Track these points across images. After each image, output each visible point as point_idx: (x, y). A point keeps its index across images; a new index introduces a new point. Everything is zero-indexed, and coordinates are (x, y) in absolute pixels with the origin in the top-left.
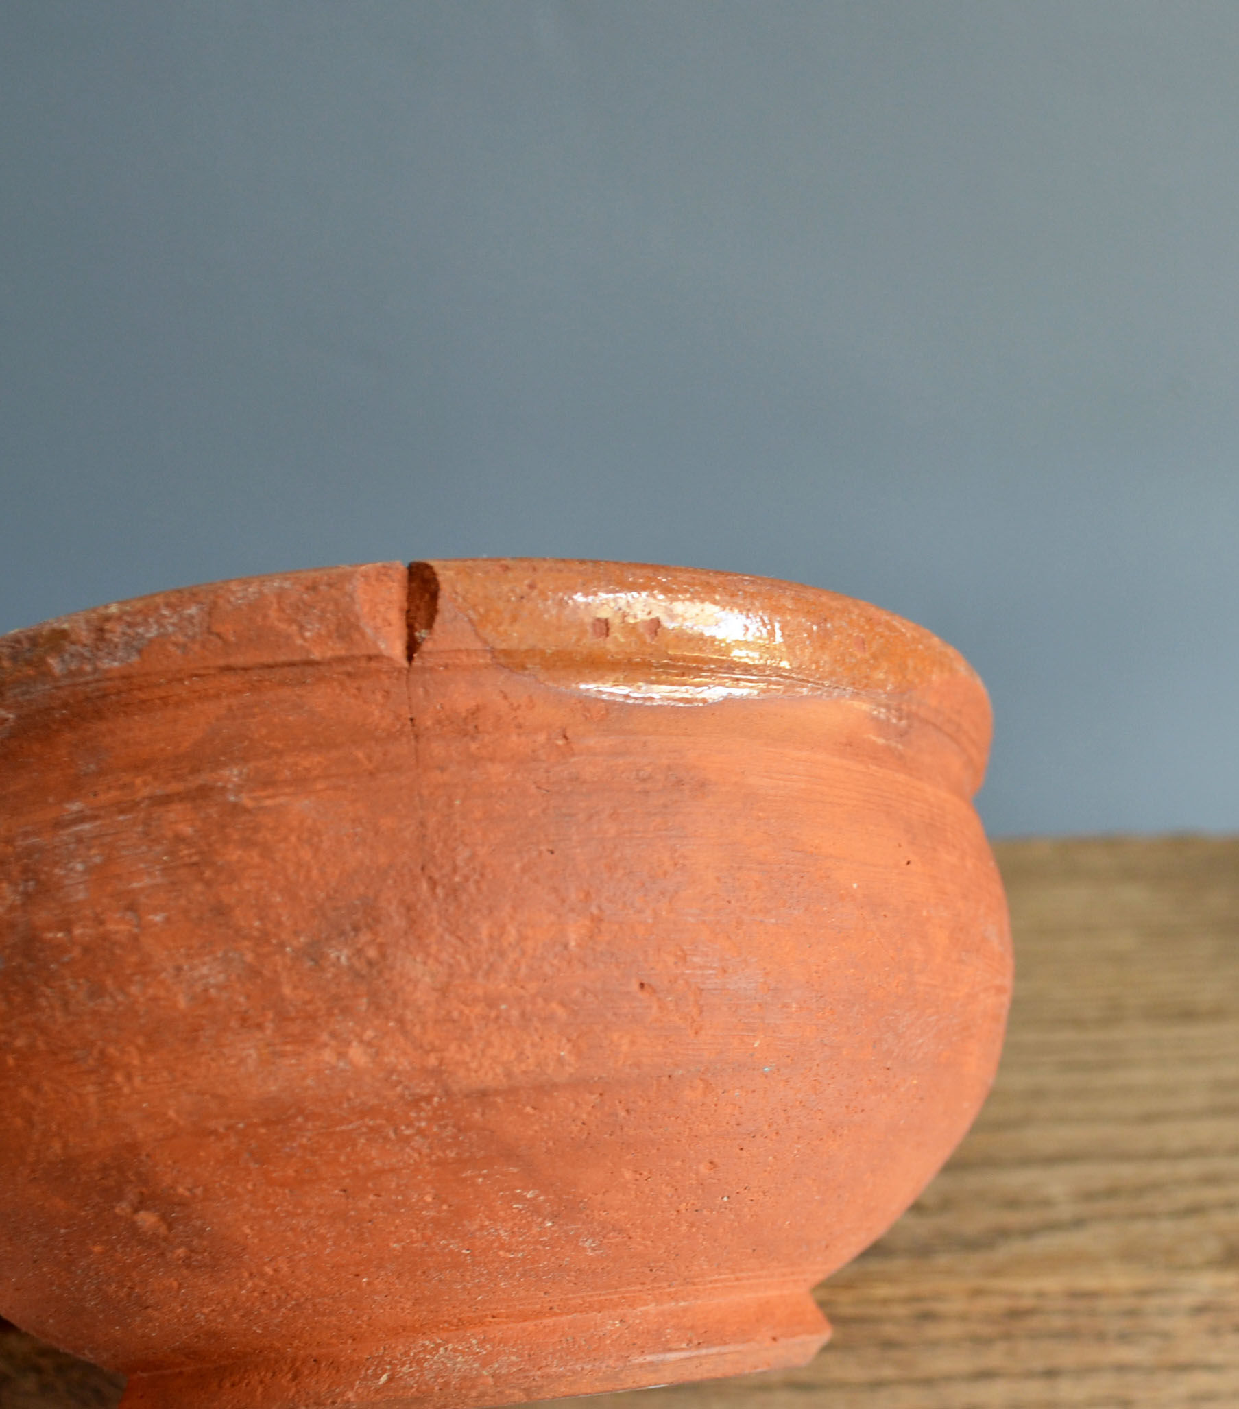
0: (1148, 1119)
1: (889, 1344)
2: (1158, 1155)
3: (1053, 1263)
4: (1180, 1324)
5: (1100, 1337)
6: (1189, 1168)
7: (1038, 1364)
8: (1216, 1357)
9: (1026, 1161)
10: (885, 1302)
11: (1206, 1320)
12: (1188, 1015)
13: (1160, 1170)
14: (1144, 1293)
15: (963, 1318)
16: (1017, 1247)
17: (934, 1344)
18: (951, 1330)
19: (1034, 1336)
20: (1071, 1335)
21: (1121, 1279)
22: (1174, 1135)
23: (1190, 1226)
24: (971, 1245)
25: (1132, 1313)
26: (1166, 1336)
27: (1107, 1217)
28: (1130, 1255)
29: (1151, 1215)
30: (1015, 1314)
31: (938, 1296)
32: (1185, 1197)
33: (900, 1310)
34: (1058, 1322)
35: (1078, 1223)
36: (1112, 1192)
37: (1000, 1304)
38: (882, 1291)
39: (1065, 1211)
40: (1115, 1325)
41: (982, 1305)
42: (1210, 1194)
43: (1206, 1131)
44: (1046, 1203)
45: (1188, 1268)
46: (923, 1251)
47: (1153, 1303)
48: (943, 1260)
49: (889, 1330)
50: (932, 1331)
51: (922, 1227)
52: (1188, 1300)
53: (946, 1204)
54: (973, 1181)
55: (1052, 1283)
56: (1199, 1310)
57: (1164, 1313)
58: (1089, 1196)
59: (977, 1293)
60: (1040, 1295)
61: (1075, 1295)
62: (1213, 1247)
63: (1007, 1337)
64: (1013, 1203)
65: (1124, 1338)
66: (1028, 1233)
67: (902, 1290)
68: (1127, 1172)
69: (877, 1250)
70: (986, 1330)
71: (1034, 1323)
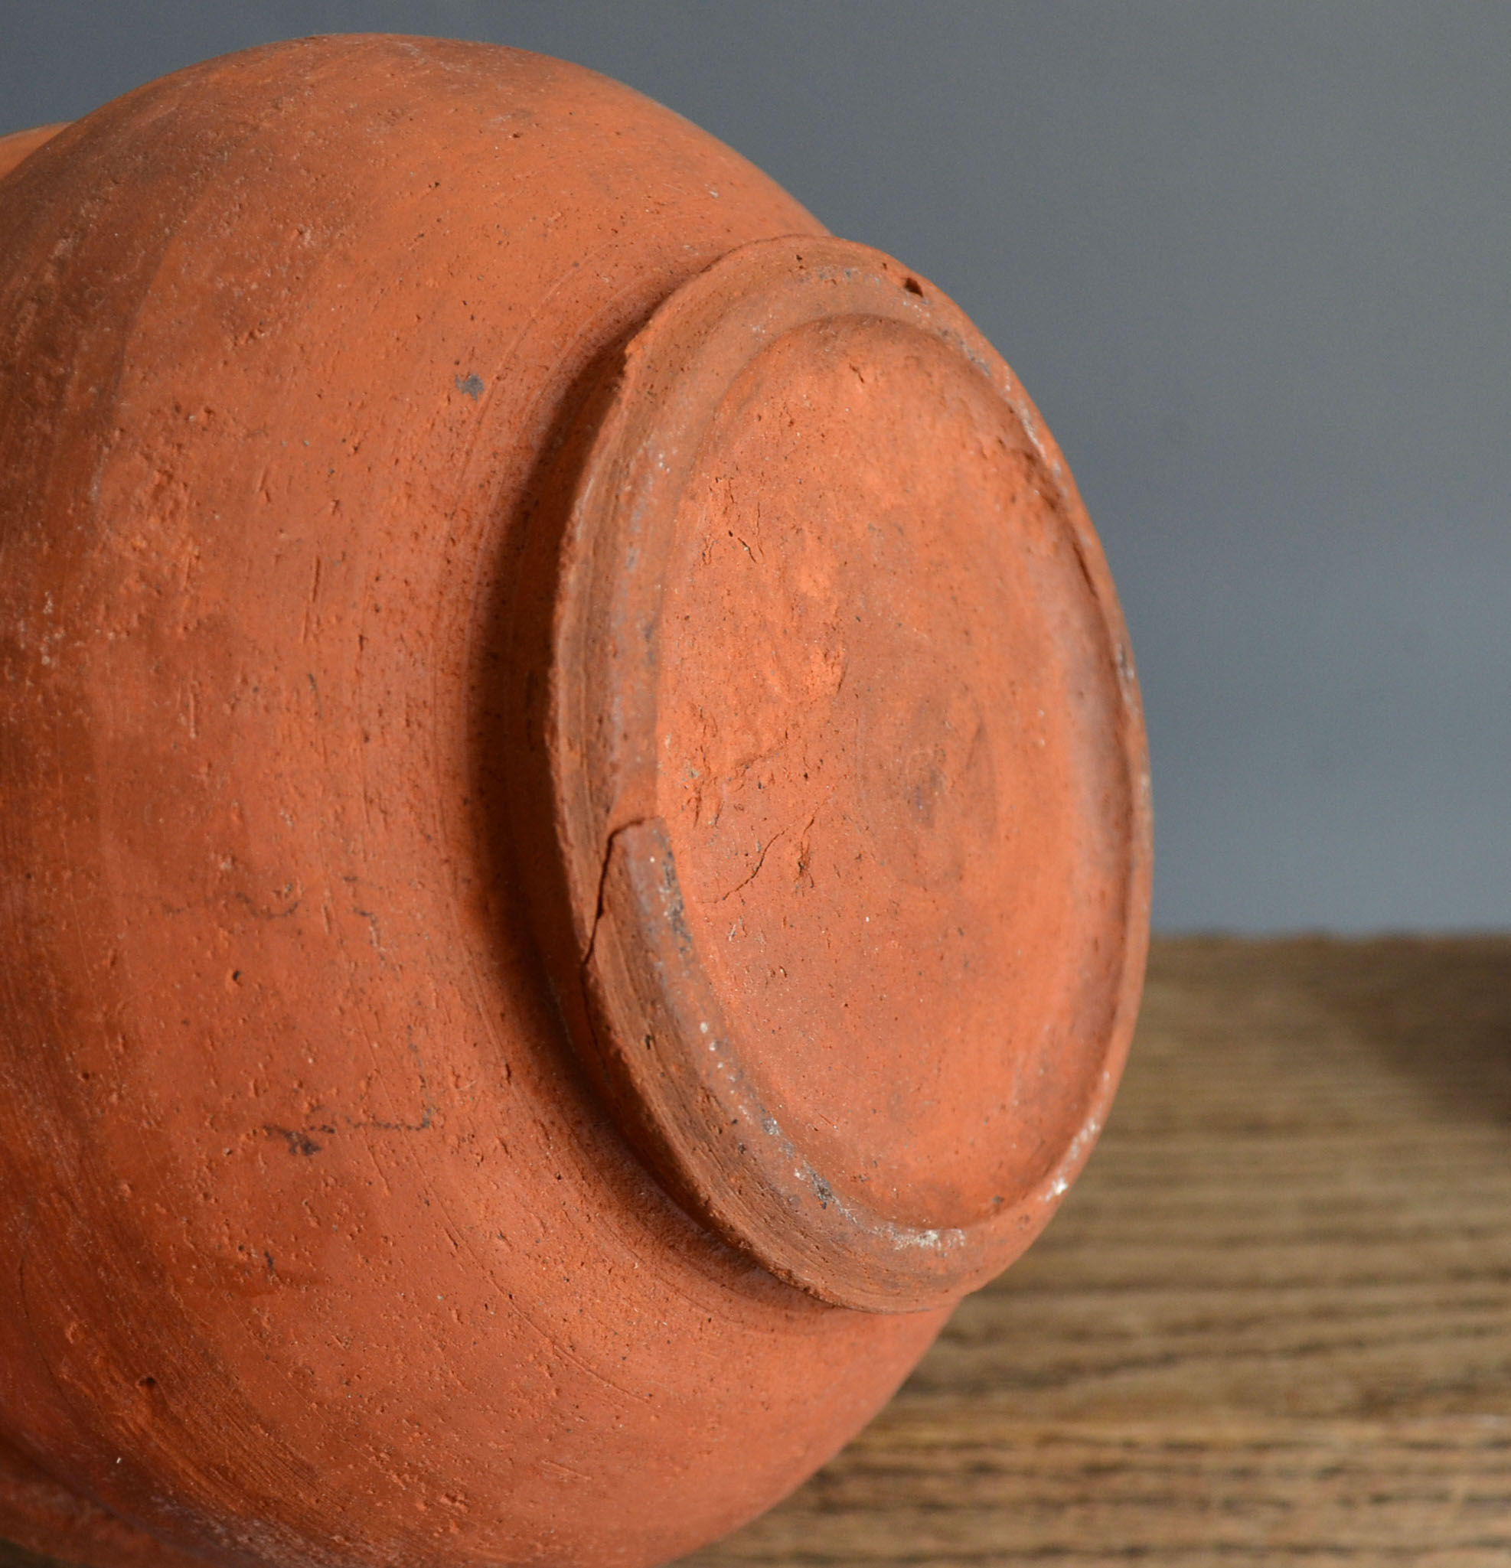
0: (1232, 1242)
1: (932, 1506)
2: (1252, 1284)
3: (1145, 1406)
4: (1303, 1490)
5: (1203, 1505)
6: (1296, 1300)
7: (1120, 1540)
8: (1346, 1537)
9: (1088, 1286)
10: (931, 1448)
11: (1338, 1485)
12: (1257, 1127)
13: (1260, 1302)
14: (1262, 1447)
15: (1029, 1473)
16: (1095, 1386)
17: (988, 1507)
18: (1012, 1489)
19: (1118, 1501)
20: (1163, 1501)
21: (1234, 1428)
22: (1270, 1261)
23: (1311, 1366)
24: (1035, 1382)
25: (1244, 1474)
26: (1285, 1505)
27: (1203, 1354)
28: (1242, 1398)
29: (1261, 1354)
30: (1095, 1470)
31: (999, 1444)
32: (1299, 1333)
33: (948, 1461)
34: (1150, 1483)
35: (1167, 1360)
36: (1204, 1325)
37: (1080, 1455)
38: (929, 1434)
39: (1149, 1345)
40: (1224, 1489)
41: (1055, 1456)
42: (1329, 1330)
43: (1308, 1258)
44: (1122, 1335)
45: (1316, 1415)
46: (974, 1387)
47: (1272, 1460)
48: (1002, 1399)
49: (933, 1486)
50: (988, 1489)
51: (968, 1359)
52: (1318, 1458)
53: (993, 1334)
54: (1024, 1308)
55: (1144, 1431)
56: (1331, 1472)
57: (1286, 1474)
58: (1176, 1329)
59: (1048, 1441)
60: (1129, 1445)
61: (1174, 1447)
62: (1345, 1392)
63: (1083, 1500)
64: (1080, 1334)
65: (1231, 1507)
66: (1106, 1369)
67: (953, 1434)
68: (1219, 1303)
69: (916, 1384)
70: (1056, 1491)
71: (1119, 1483)
